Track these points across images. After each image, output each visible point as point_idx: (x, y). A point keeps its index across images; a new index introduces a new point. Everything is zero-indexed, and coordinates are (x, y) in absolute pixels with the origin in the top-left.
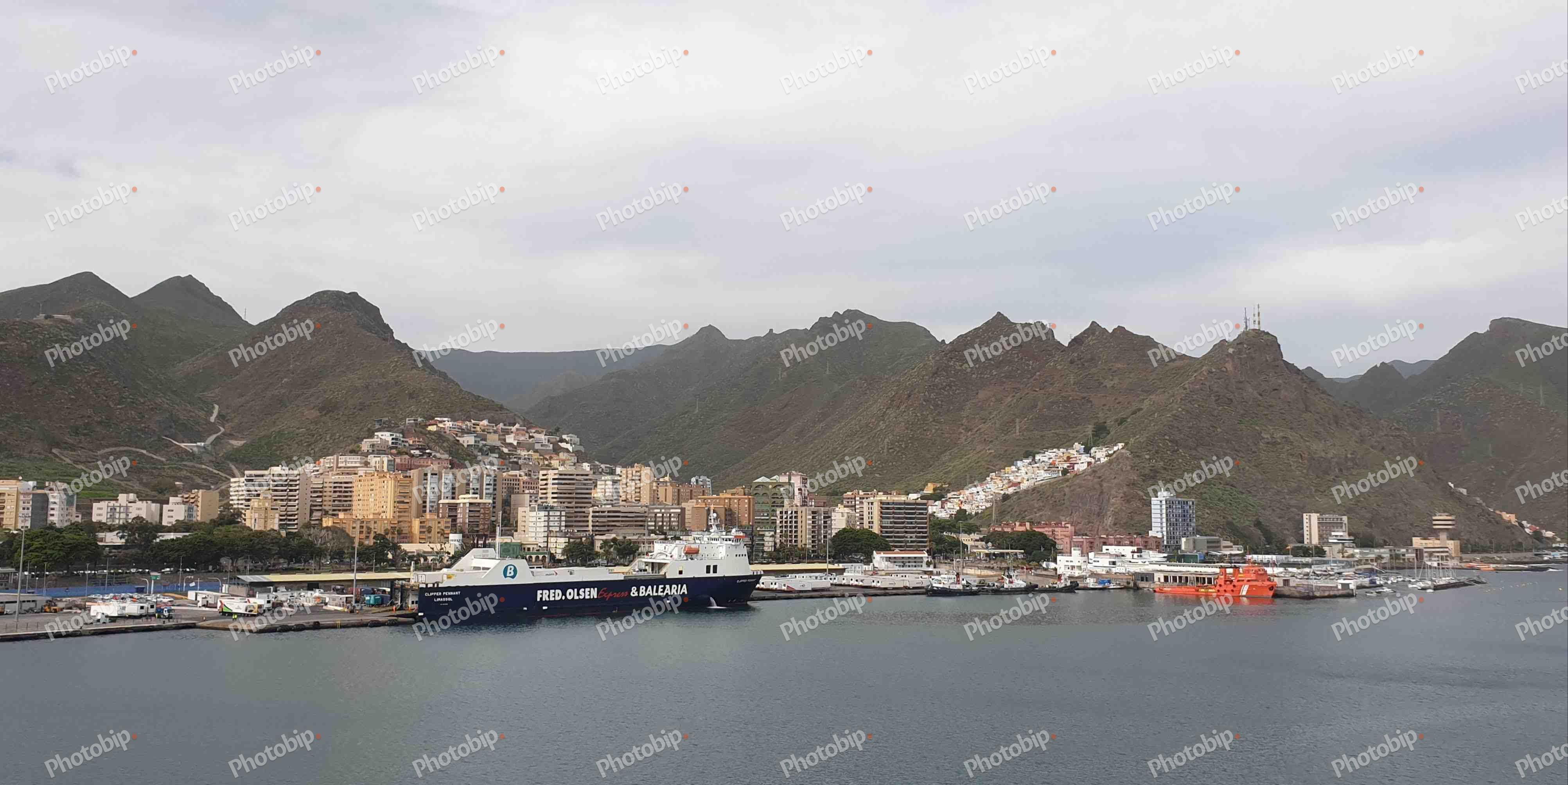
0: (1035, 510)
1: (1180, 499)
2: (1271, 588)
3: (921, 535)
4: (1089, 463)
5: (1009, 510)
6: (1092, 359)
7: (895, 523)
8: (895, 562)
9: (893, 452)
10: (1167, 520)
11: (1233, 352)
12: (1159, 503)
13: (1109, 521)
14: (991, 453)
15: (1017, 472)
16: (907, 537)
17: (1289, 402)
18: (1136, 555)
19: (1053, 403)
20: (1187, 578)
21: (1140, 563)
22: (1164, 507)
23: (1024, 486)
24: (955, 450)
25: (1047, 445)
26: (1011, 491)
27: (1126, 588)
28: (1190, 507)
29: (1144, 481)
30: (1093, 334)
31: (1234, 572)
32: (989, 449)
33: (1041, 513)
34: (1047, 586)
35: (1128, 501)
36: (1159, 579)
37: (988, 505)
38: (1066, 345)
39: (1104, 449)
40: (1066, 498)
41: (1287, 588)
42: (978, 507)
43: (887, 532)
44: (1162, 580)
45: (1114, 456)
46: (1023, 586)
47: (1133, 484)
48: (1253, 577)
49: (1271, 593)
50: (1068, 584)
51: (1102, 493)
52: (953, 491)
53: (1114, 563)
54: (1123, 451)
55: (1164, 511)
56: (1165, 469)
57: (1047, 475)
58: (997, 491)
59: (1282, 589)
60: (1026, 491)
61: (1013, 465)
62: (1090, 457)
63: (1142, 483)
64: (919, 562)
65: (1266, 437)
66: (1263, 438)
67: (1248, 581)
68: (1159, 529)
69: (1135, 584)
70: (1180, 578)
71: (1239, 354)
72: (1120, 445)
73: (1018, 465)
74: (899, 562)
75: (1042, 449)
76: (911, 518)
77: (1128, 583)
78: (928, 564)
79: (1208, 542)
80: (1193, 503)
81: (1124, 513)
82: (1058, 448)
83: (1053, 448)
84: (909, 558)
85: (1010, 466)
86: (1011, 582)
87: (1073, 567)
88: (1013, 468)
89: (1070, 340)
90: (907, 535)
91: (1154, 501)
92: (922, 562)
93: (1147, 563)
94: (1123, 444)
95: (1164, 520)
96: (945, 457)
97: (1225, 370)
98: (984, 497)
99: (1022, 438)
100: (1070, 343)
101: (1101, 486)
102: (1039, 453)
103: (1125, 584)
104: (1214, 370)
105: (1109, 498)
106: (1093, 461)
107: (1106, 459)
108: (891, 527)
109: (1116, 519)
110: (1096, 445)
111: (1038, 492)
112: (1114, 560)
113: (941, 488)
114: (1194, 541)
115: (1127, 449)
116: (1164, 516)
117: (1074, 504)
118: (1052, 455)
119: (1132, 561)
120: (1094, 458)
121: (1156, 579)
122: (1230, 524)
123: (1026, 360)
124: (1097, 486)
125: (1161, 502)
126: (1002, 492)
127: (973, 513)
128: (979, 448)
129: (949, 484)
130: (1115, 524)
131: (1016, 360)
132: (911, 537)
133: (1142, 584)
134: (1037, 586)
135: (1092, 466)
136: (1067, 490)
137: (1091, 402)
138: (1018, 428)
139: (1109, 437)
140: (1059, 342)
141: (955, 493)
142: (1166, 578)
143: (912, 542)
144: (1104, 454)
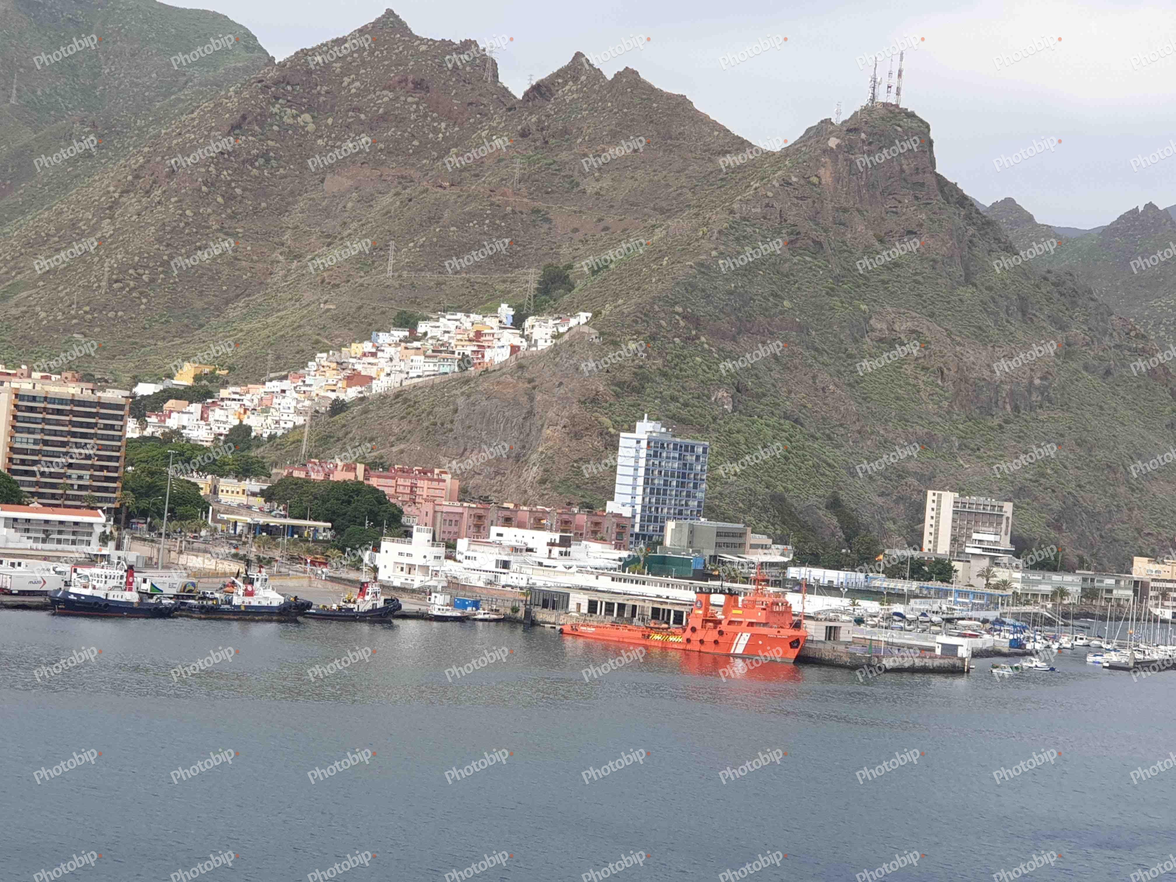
0: (392, 439)
1: (678, 440)
2: (795, 643)
3: (105, 473)
4: (514, 349)
5: (341, 434)
6: (565, 131)
7: (46, 443)
8: (27, 530)
9: (123, 288)
10: (646, 482)
11: (838, 146)
12: (634, 443)
13: (533, 473)
14: (328, 310)
15: (374, 355)
16: (69, 477)
17: (934, 260)
18: (556, 550)
19: (472, 215)
20: (634, 607)
21: (560, 568)
22: (643, 453)
23: (379, 387)
24: (258, 297)
25: (447, 304)
26: (352, 393)
27: (508, 621)
28: (698, 458)
29: (617, 395)
30: (576, 79)
31: (727, 602)
32: (326, 302)
33: (402, 446)
34: (335, 607)
35: (577, 436)
36: (579, 605)
37: (300, 420)
38: (520, 96)
39: (551, 322)
40: (458, 417)
41: (829, 645)
42: (277, 422)
43: (23, 462)
44: (584, 609)
45: (566, 337)
46: (275, 604)
47: (594, 401)
48: (760, 616)
49: (793, 654)
50: (380, 604)
51: (530, 413)
52: (236, 384)
53: (506, 565)
54: (586, 329)
55: (642, 463)
56: (665, 375)
57: (430, 367)
58: (322, 393)
59: (820, 646)
60: (383, 398)
61: (369, 339)
62: (522, 336)
63: (612, 400)
64: (83, 534)
65: (879, 326)
66: (873, 330)
67: (751, 624)
68: (628, 499)
69: (528, 613)
70: (622, 607)
71: (848, 152)
72: (583, 317)
73: (380, 341)
74: (36, 531)
75: (434, 311)
76: (84, 436)
77: (515, 610)
78: (104, 539)
79: (719, 534)
80: (704, 452)
81: (563, 461)
82: (467, 312)
83: (458, 309)
84: (61, 523)
85: (361, 342)
86: (249, 594)
87: (411, 568)
88: (368, 347)
89: (528, 87)
90: (70, 472)
91: (626, 440)
92: (90, 534)
93: (574, 569)
94: (590, 315)
95: (641, 481)
96: (233, 312)
97: (815, 180)
98: (294, 403)
99: (396, 284)
100: (526, 94)
101: (532, 399)
102: (426, 319)
103: (509, 612)
104: (794, 179)
105: (542, 426)
106: (525, 344)
107: (549, 343)
108: (34, 452)
109: (546, 471)
110: (538, 311)
111: (406, 400)
112: (506, 558)
113: (212, 377)
114: (692, 531)
115: (594, 327)
116: (642, 472)
117: (472, 433)
118: (452, 326)
119: (546, 562)
120: (528, 338)
121: (572, 606)
122: (778, 500)
123: (434, 120)
124: (524, 399)
125: (638, 442)
126: (333, 396)
127: (265, 435)
128: (308, 297)
129: (231, 369)
130: (543, 482)
131: (413, 117)
132: (80, 478)
133: (542, 615)
134: (309, 605)
135: (520, 354)
136: (461, 401)
137: (548, 220)
138: (392, 261)
139: (567, 298)
140: (506, 89)
141: (238, 389)
142: (593, 606)
143: (81, 487)
144: (550, 331)
